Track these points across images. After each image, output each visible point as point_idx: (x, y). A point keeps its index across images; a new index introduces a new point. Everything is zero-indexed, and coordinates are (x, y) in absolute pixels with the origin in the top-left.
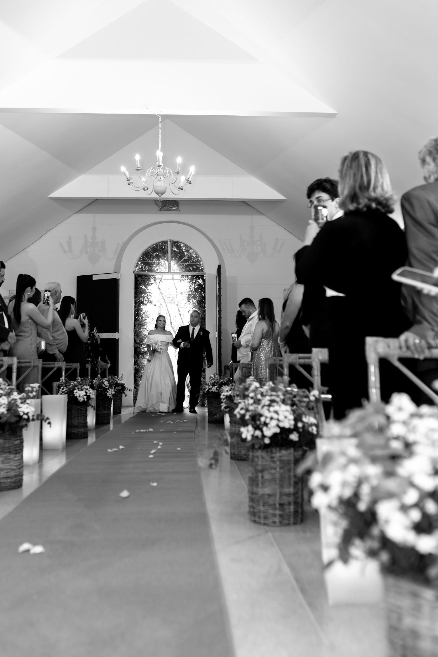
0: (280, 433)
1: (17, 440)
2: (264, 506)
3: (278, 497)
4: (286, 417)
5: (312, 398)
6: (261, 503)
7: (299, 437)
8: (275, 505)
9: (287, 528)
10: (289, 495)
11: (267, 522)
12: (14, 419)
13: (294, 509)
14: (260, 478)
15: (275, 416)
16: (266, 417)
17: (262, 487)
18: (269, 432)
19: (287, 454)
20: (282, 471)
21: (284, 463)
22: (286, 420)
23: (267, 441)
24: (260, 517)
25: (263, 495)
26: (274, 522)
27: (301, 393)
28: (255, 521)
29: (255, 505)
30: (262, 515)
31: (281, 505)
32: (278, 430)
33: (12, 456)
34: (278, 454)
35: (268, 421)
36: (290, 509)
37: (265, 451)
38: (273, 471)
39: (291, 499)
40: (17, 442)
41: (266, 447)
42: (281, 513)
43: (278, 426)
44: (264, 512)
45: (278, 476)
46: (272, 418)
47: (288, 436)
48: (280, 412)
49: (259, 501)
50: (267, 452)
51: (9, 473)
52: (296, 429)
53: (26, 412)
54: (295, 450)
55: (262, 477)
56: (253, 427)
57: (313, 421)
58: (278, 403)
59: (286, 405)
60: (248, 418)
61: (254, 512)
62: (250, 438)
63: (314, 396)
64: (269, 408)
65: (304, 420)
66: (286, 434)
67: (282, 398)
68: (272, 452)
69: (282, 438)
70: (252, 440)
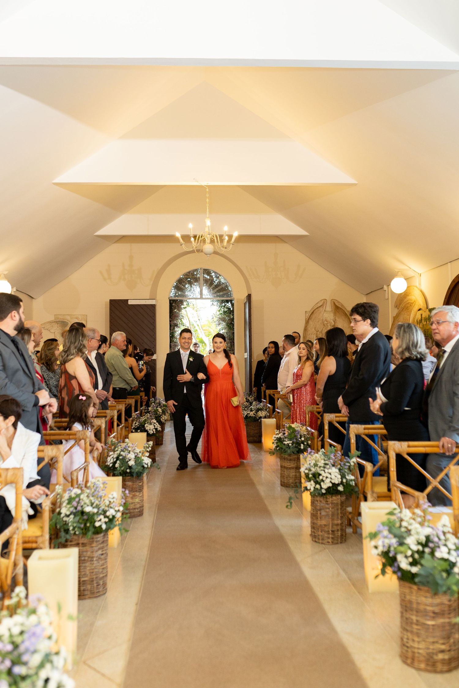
0: (332, 486)
1: (140, 482)
2: (321, 532)
3: (331, 526)
4: (336, 476)
5: (352, 464)
6: (320, 530)
7: (344, 488)
8: (329, 531)
9: (336, 546)
10: (337, 525)
11: (324, 542)
12: (139, 468)
13: (341, 533)
15: (329, 476)
16: (323, 477)
17: (321, 520)
18: (325, 486)
19: (336, 499)
20: (333, 510)
21: (334, 505)
22: (336, 478)
23: (324, 491)
24: (319, 539)
25: (321, 525)
26: (328, 542)
28: (315, 541)
29: (315, 531)
30: (320, 537)
31: (332, 531)
32: (331, 485)
33: (137, 494)
34: (331, 499)
35: (324, 479)
36: (338, 534)
37: (322, 498)
38: (327, 510)
39: (339, 527)
40: (140, 484)
41: (323, 494)
42: (333, 536)
43: (331, 482)
44: (321, 536)
45: (330, 513)
46: (327, 477)
47: (337, 488)
48: (332, 474)
49: (318, 529)
50: (324, 498)
51: (136, 506)
52: (342, 483)
53: (146, 463)
54: (341, 496)
55: (320, 514)
56: (314, 482)
57: (353, 478)
58: (330, 466)
59: (336, 468)
60: (310, 476)
61: (314, 535)
62: (312, 489)
63: (353, 462)
64: (324, 469)
65: (347, 477)
66: (336, 487)
67: (333, 464)
68: (326, 498)
69: (333, 490)
70: (314, 491)
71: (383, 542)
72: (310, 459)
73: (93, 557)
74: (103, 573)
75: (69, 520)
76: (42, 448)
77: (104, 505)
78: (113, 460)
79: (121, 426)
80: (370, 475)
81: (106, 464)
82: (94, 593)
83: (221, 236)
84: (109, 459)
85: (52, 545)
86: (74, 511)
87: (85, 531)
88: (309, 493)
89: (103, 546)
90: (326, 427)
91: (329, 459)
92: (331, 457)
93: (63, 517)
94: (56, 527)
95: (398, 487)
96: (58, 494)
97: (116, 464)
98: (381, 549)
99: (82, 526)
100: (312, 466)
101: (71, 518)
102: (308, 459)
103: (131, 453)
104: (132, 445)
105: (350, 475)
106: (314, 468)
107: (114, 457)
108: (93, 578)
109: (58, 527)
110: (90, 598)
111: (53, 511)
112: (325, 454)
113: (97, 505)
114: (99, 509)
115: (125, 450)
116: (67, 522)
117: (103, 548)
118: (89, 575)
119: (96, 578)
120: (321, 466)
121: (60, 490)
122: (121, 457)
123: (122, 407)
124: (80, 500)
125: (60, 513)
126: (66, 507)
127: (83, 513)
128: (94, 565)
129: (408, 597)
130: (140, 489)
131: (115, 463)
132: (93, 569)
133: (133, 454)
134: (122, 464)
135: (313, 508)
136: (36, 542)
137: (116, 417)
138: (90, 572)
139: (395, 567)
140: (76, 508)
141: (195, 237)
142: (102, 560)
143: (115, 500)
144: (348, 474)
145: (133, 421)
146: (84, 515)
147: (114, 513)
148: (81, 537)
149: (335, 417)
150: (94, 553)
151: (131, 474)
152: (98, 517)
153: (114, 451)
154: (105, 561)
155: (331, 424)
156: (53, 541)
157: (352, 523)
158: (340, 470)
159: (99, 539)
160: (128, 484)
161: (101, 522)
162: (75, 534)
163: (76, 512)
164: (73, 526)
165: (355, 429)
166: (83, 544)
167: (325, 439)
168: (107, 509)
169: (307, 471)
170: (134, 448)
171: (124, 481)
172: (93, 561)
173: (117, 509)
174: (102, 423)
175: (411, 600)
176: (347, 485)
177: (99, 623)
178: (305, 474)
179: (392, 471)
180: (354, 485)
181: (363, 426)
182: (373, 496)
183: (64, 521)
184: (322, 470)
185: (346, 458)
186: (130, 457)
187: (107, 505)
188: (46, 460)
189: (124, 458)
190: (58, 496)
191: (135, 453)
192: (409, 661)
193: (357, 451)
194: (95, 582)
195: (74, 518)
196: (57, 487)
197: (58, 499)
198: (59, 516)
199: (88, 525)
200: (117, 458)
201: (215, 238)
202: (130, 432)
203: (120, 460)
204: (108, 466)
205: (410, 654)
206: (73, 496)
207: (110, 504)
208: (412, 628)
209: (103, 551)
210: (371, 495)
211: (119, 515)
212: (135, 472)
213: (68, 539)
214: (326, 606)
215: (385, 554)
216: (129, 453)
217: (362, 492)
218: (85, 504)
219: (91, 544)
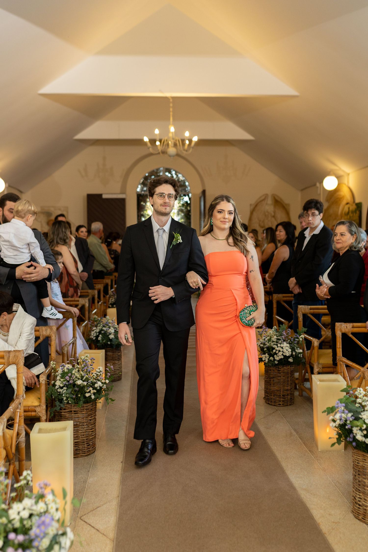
0: (283, 358)
1: (119, 353)
2: (274, 396)
3: (282, 391)
6: (272, 395)
7: (293, 360)
8: (280, 395)
9: (286, 408)
10: (287, 390)
11: (276, 404)
13: (290, 397)
14: (272, 381)
15: (281, 350)
16: (276, 350)
17: (273, 386)
18: (277, 358)
19: (287, 369)
20: (284, 378)
21: (285, 373)
22: (287, 351)
23: (276, 362)
24: (271, 402)
25: (273, 390)
26: (280, 405)
27: (295, 336)
28: (268, 403)
29: (268, 395)
30: (273, 401)
31: (283, 395)
32: (282, 357)
33: (117, 362)
34: (282, 369)
35: (277, 352)
36: (288, 397)
37: (275, 368)
38: (279, 378)
39: (289, 392)
40: (119, 354)
41: (276, 365)
42: (283, 399)
43: (282, 355)
44: (274, 399)
45: (282, 380)
46: (279, 351)
47: (288, 360)
48: (283, 348)
49: (271, 393)
51: (116, 372)
52: (292, 355)
54: (291, 366)
55: (273, 381)
56: (268, 354)
57: (301, 351)
58: (282, 341)
59: (286, 342)
60: (265, 349)
61: (268, 398)
62: (267, 360)
63: (302, 338)
64: (277, 344)
65: (296, 351)
66: (286, 359)
67: (284, 339)
68: (278, 367)
69: (284, 361)
70: (268, 362)
71: (341, 416)
72: (265, 335)
73: (84, 423)
74: (92, 436)
75: (63, 391)
76: (37, 328)
77: (93, 378)
78: (96, 334)
79: (100, 303)
80: (316, 349)
81: (90, 337)
82: (85, 452)
83: (183, 141)
84: (92, 333)
85: (49, 413)
86: (67, 383)
87: (77, 401)
88: (263, 363)
89: (92, 413)
90: (275, 306)
91: (281, 335)
92: (283, 334)
93: (58, 389)
94: (52, 397)
95: (343, 362)
96: (53, 369)
97: (99, 338)
98: (338, 422)
99: (74, 397)
100: (266, 342)
101: (64, 390)
102: (263, 335)
103: (112, 328)
104: (112, 321)
105: (298, 349)
106: (268, 342)
107: (97, 332)
108: (84, 440)
109: (53, 397)
110: (82, 456)
111: (48, 384)
112: (277, 331)
113: (86, 378)
114: (88, 381)
115: (106, 326)
116: (61, 393)
117: (92, 415)
118: (80, 437)
119: (86, 439)
120: (274, 340)
121: (54, 365)
122: (103, 332)
123: (100, 286)
124: (72, 374)
125: (54, 385)
126: (60, 380)
127: (74, 385)
128: (85, 429)
129: (361, 463)
130: (119, 358)
131: (97, 337)
132: (84, 432)
133: (113, 329)
134: (104, 337)
135: (267, 376)
136: (35, 411)
137: (96, 296)
138: (81, 435)
139: (350, 437)
140: (68, 381)
141: (160, 141)
142: (92, 425)
143: (101, 373)
144: (297, 348)
145: (109, 297)
146: (76, 386)
147: (101, 385)
148: (73, 406)
149: (282, 297)
150: (85, 419)
151: (111, 346)
152: (87, 389)
153: (96, 326)
154: (94, 425)
155: (278, 303)
156: (49, 409)
157: (298, 387)
158: (289, 344)
159: (88, 407)
160: (109, 354)
161: (90, 393)
162: (68, 403)
163: (69, 384)
164: (66, 397)
165: (303, 309)
166: (74, 411)
167: (274, 316)
168: (95, 381)
169: (262, 345)
170: (113, 324)
171: (106, 352)
172: (83, 425)
173: (103, 381)
174: (86, 302)
175: (363, 465)
176: (296, 357)
177: (90, 480)
178: (261, 347)
179: (338, 348)
180: (302, 357)
181: (309, 307)
182: (318, 366)
183: (58, 392)
184: (274, 344)
185: (296, 334)
186: (110, 331)
187: (95, 378)
188: (41, 339)
189: (106, 332)
190: (53, 371)
191: (114, 328)
192: (360, 517)
193: (304, 328)
194: (85, 443)
195: (67, 390)
196: (52, 362)
197: (52, 373)
198: (54, 388)
199: (79, 395)
200: (100, 333)
201: (178, 142)
202: (107, 307)
203: (102, 334)
204: (92, 339)
205: (362, 511)
206: (66, 370)
207: (97, 377)
208: (365, 489)
209: (92, 417)
210: (317, 366)
211: (105, 387)
212: (115, 345)
213: (62, 407)
214: (284, 464)
215: (342, 427)
216: (110, 328)
217: (309, 362)
218: (76, 377)
219: (82, 412)
